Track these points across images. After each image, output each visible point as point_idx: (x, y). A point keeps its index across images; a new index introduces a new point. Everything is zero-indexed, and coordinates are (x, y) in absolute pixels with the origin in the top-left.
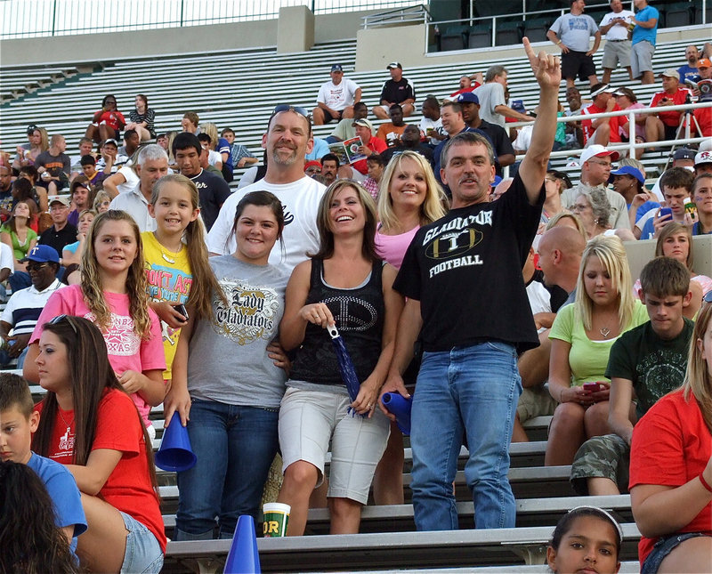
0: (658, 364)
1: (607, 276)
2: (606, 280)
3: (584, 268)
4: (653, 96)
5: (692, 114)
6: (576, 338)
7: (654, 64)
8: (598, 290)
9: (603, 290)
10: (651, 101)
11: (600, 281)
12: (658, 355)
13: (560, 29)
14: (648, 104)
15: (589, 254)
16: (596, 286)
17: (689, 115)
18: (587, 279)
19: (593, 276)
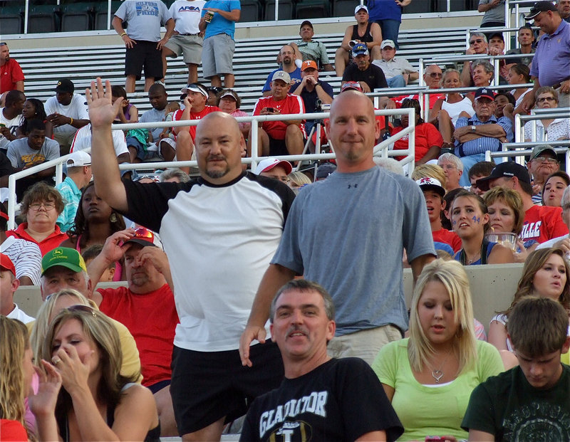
0: (531, 419)
1: (449, 307)
2: (447, 313)
3: (421, 295)
4: (257, 101)
5: (323, 125)
6: (402, 382)
7: (235, 64)
8: (435, 323)
9: (441, 323)
10: (254, 107)
11: (439, 312)
12: (532, 409)
13: (127, 15)
14: (252, 110)
15: (429, 280)
16: (433, 318)
17: (319, 125)
18: (423, 309)
19: (431, 305)
